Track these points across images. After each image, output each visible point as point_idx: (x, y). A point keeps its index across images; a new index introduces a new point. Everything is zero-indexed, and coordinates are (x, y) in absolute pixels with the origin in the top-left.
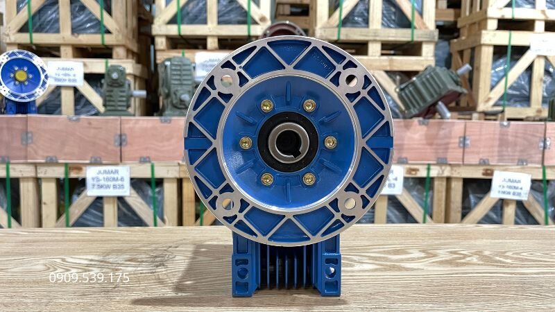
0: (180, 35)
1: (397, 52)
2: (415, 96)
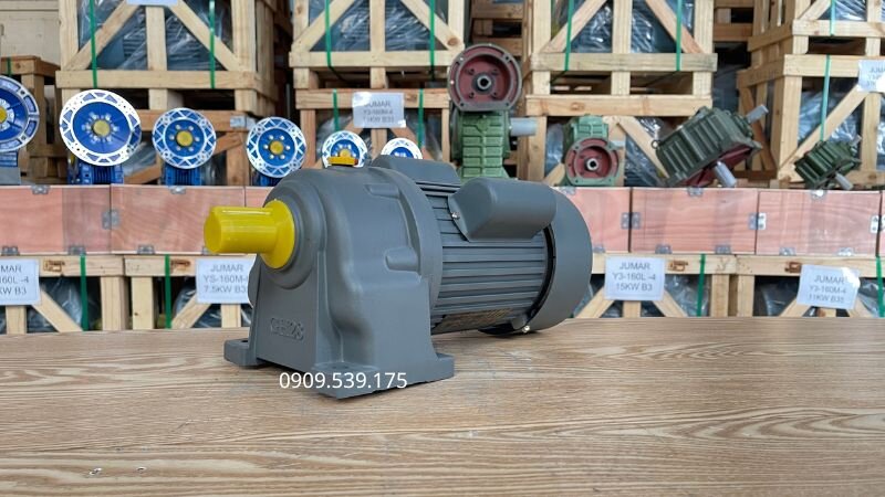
0: (330, 67)
1: (654, 90)
2: (683, 152)
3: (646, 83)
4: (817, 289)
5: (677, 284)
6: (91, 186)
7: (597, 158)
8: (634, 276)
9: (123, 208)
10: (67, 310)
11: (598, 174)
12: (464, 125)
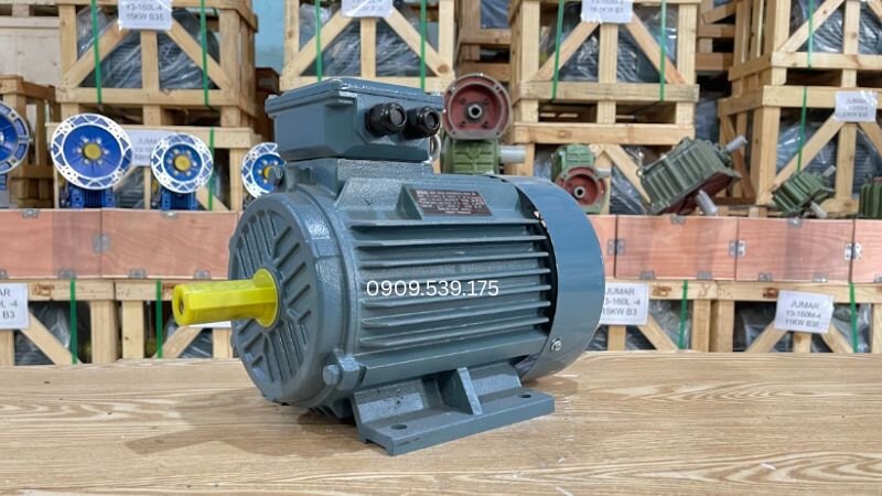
2: (667, 181)
3: (632, 112)
4: (793, 314)
5: (660, 309)
6: (82, 210)
7: (585, 186)
8: (619, 301)
9: (114, 231)
10: (55, 334)
11: (584, 201)
12: (458, 153)
